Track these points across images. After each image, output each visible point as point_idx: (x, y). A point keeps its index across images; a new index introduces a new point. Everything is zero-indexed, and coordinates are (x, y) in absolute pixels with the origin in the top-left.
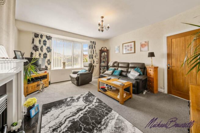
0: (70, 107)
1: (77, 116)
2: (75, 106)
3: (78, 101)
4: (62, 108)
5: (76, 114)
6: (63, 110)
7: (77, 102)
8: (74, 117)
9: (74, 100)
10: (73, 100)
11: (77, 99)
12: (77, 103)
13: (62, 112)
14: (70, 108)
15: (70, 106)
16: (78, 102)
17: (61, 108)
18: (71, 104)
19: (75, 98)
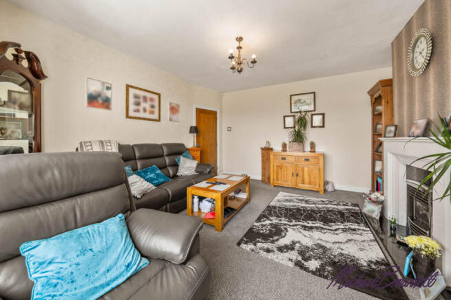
0: (320, 242)
1: (317, 225)
2: (311, 237)
3: (294, 243)
4: (340, 251)
5: (317, 228)
6: (337, 245)
7: (299, 242)
8: (322, 226)
9: (301, 253)
10: (305, 253)
11: (293, 249)
12: (300, 240)
13: (341, 243)
14: (321, 240)
15: (318, 244)
16: (296, 240)
17: (343, 252)
18: (315, 247)
19: (294, 255)
